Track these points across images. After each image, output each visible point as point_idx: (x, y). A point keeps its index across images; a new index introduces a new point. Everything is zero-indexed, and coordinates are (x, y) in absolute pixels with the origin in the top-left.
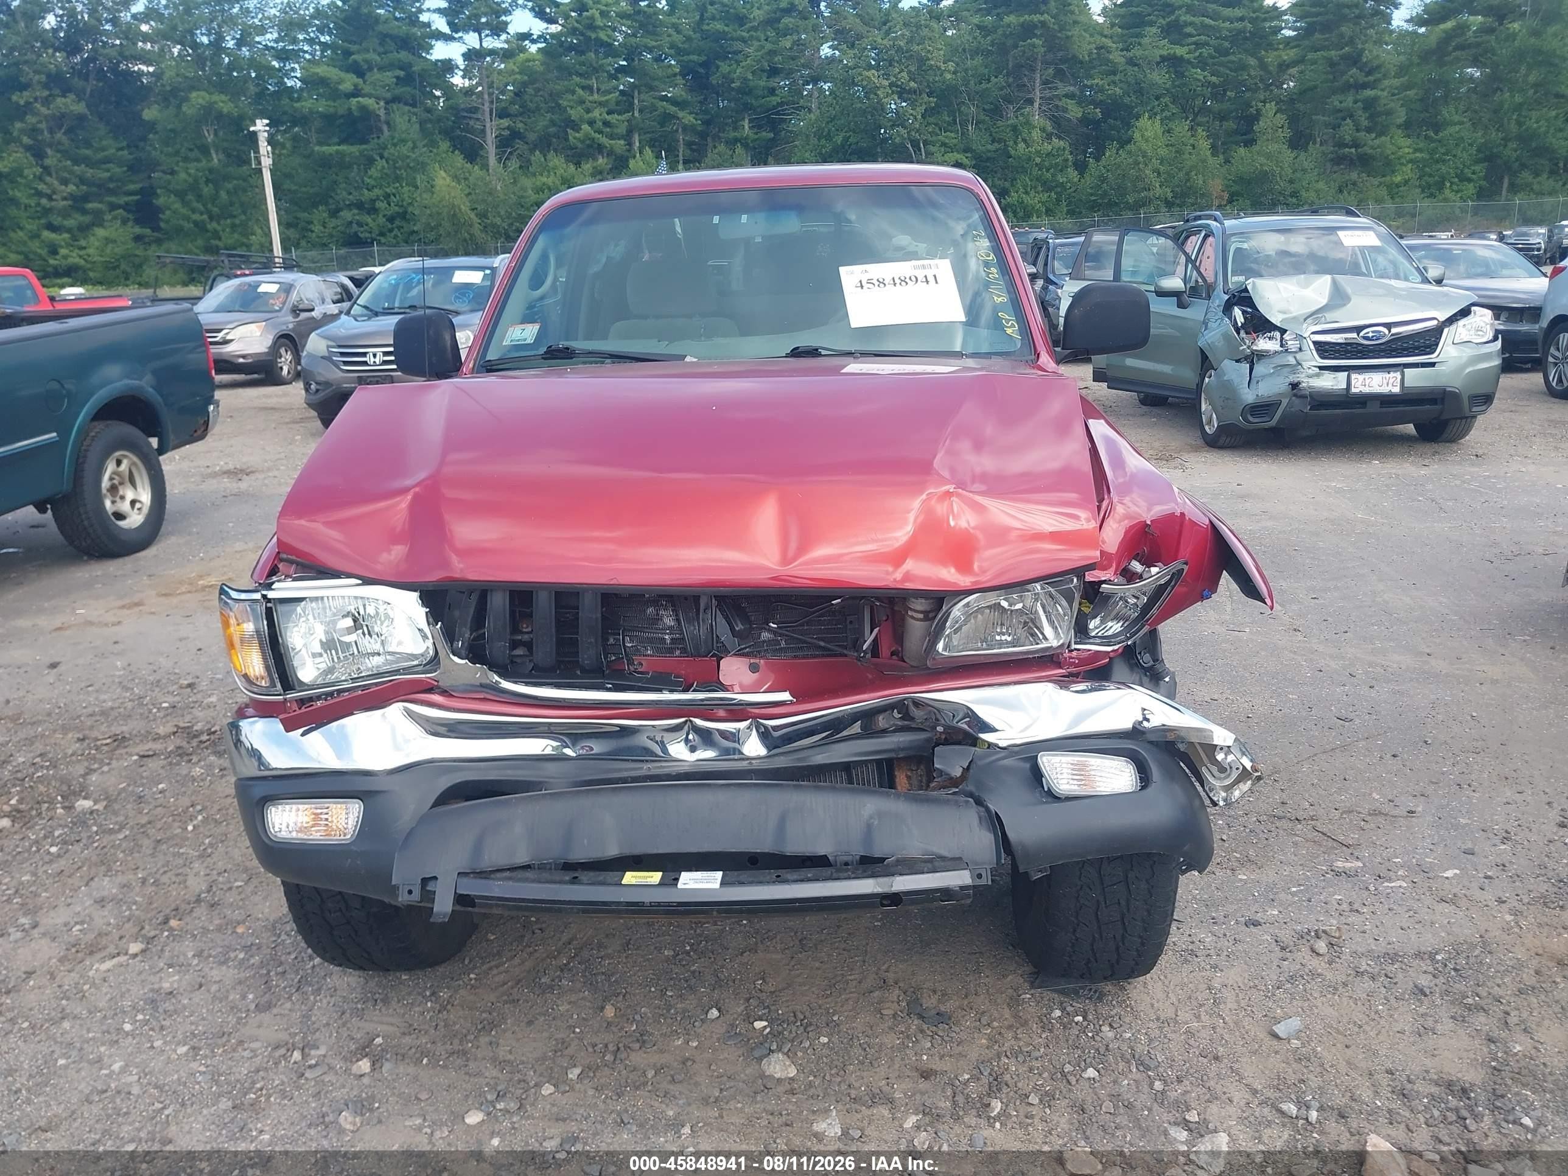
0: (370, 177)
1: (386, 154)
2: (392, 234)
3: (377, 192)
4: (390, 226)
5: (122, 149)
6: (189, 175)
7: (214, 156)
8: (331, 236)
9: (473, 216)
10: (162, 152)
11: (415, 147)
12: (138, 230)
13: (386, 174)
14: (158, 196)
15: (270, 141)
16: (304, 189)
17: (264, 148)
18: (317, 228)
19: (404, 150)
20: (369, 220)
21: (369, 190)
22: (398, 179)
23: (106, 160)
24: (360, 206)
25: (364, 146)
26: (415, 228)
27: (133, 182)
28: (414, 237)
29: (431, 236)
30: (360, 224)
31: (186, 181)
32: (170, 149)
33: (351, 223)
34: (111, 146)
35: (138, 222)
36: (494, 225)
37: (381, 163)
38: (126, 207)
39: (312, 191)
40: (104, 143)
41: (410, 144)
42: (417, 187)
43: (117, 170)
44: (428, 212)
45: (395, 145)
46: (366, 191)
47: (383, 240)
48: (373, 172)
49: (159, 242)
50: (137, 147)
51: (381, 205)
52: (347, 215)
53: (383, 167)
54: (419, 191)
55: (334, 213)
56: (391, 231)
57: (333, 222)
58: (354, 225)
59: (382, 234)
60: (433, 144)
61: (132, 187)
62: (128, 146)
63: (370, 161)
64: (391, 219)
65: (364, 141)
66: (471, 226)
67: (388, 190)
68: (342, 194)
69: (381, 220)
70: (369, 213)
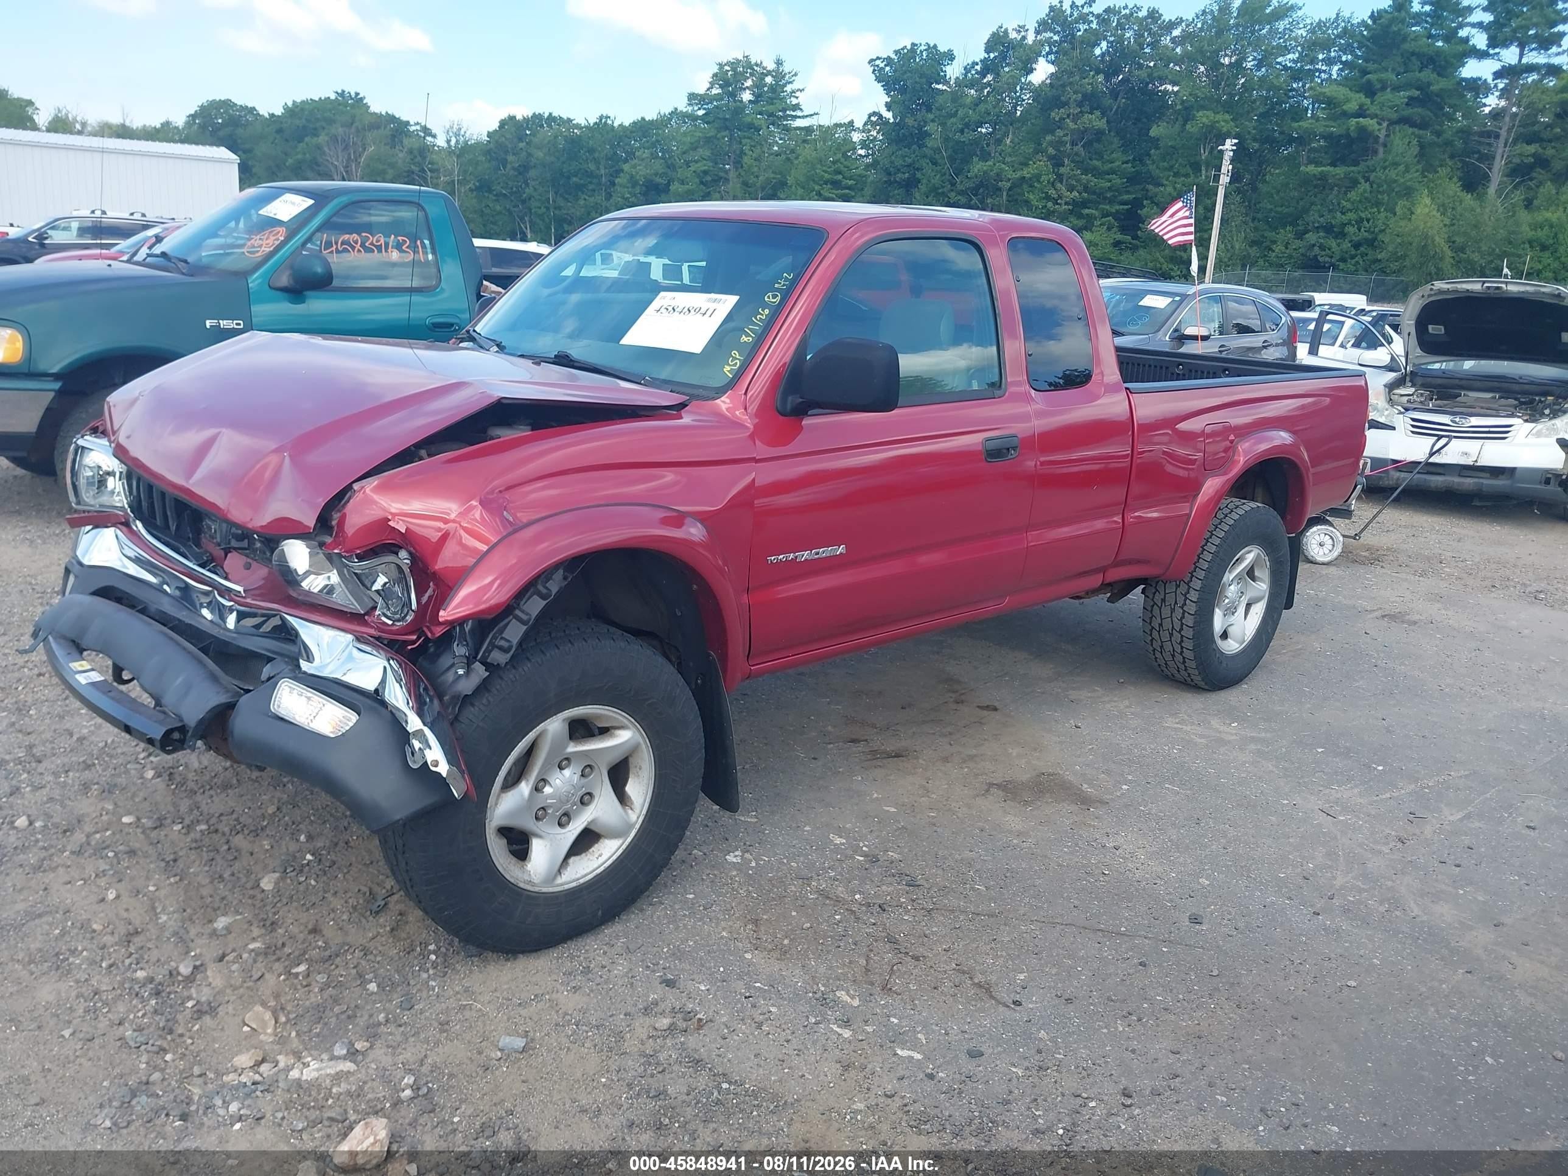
0: (1348, 200)
1: (1372, 176)
2: (1353, 261)
3: (1351, 216)
4: (1353, 252)
5: (1127, 162)
6: (1175, 188)
7: (1204, 172)
8: (1290, 257)
9: (1446, 248)
10: (1157, 167)
11: (1407, 170)
12: (1119, 237)
13: (1366, 198)
14: (1143, 207)
16: (1279, 209)
17: (1226, 166)
18: (1278, 248)
19: (1392, 174)
20: (1334, 245)
21: (1343, 213)
22: (1378, 204)
23: (1113, 172)
24: (1328, 229)
25: (1353, 168)
26: (1379, 257)
27: (1128, 192)
28: (1377, 266)
29: (1395, 266)
30: (1322, 247)
31: (1170, 194)
32: (1165, 164)
33: (1314, 245)
34: (1118, 159)
35: (1123, 230)
36: (1469, 261)
37: (1364, 186)
38: (1116, 216)
39: (1286, 210)
40: (1114, 155)
41: (1402, 168)
42: (1395, 214)
43: (1117, 181)
44: (1399, 240)
45: (1385, 168)
46: (1339, 214)
47: (1342, 265)
48: (1353, 195)
49: (1134, 249)
50: (1141, 160)
51: (1350, 230)
52: (1311, 237)
53: (1365, 191)
54: (1397, 218)
55: (1300, 236)
56: (1352, 257)
57: (1298, 243)
58: (1316, 248)
59: (1343, 260)
60: (1429, 168)
61: (1126, 197)
62: (1134, 159)
63: (1355, 183)
64: (1357, 246)
65: (1356, 163)
66: (1442, 259)
67: (1363, 215)
68: (1313, 217)
69: (1346, 245)
70: (1336, 238)
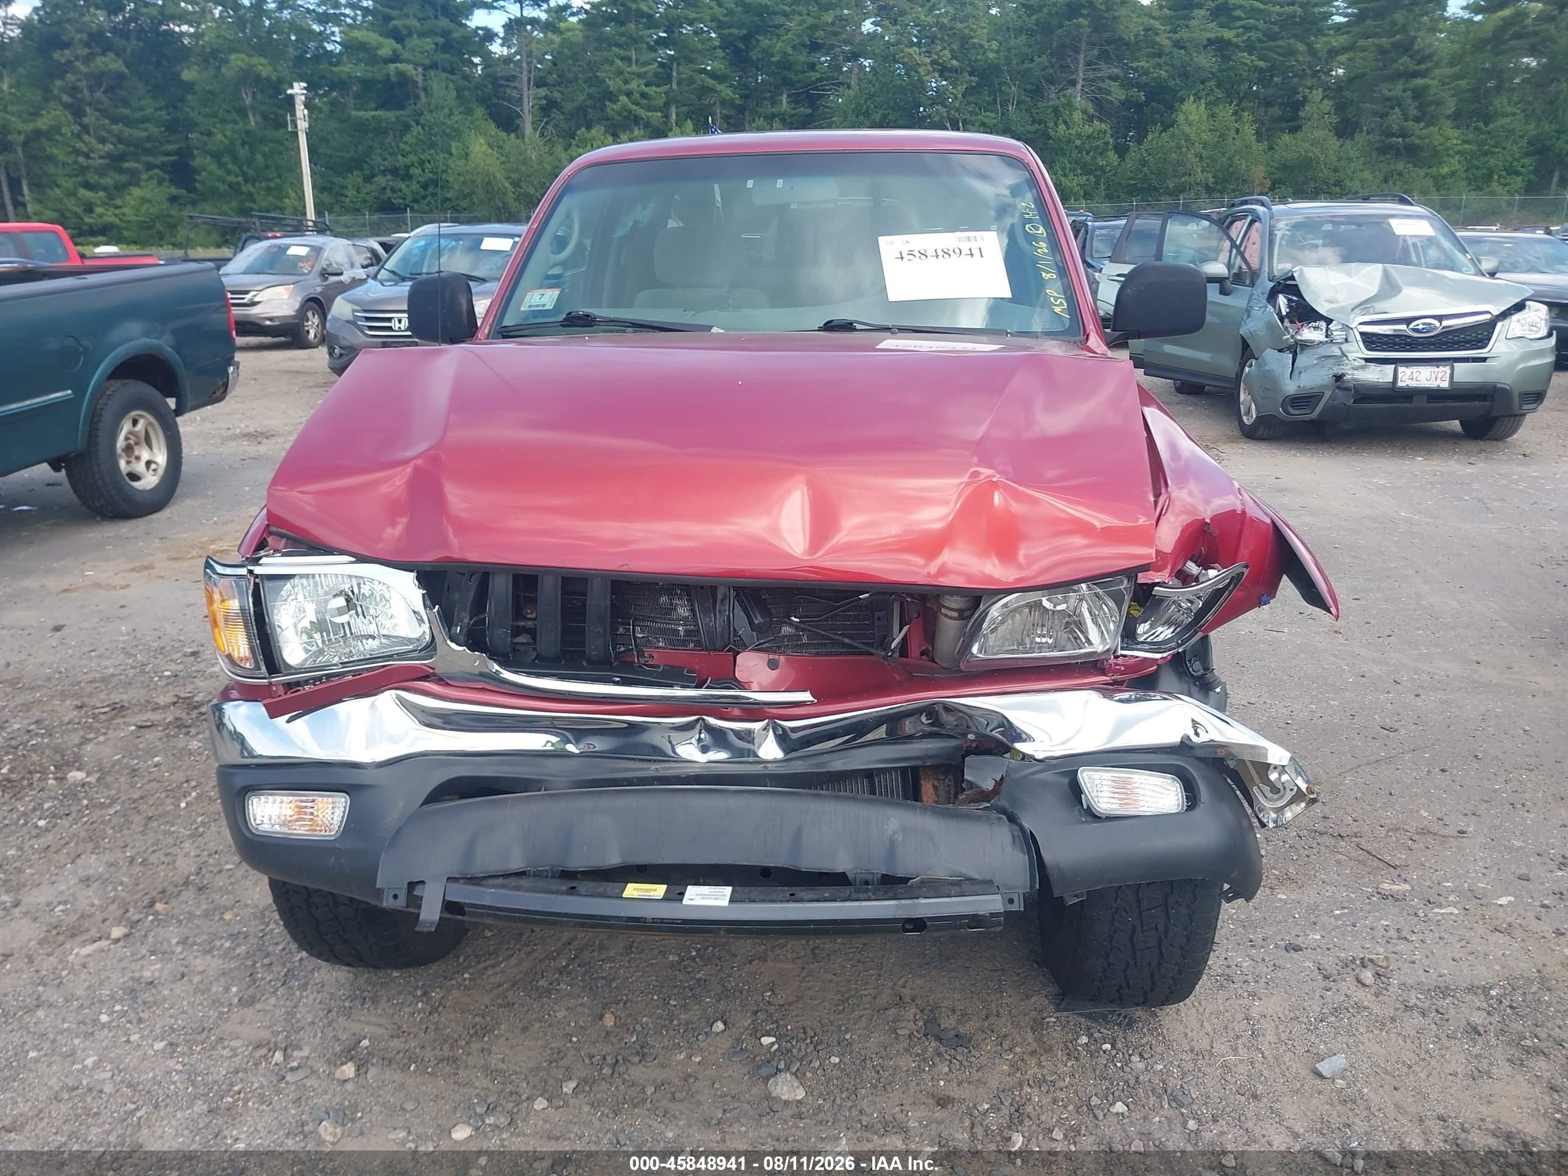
0: (406, 143)
1: (422, 121)
2: (426, 202)
3: (412, 158)
4: (423, 193)
5: (160, 109)
6: (226, 136)
7: (251, 118)
8: (365, 201)
9: (507, 185)
10: (199, 113)
11: (451, 114)
12: (174, 191)
13: (421, 141)
14: (194, 157)
15: (307, 105)
16: (338, 154)
17: (301, 111)
18: (351, 193)
19: (441, 116)
20: (403, 187)
21: (403, 156)
22: (433, 145)
23: (146, 120)
24: (394, 171)
25: (401, 112)
26: (449, 196)
27: (169, 142)
28: (447, 205)
29: (464, 203)
30: (393, 190)
31: (221, 142)
32: (208, 110)
33: (385, 188)
34: (149, 106)
35: (172, 182)
36: (527, 195)
37: (417, 130)
38: (162, 167)
39: (348, 155)
40: (143, 102)
41: (446, 110)
42: (451, 154)
43: (154, 129)
44: (462, 179)
45: (431, 111)
46: (400, 157)
47: (416, 206)
48: (408, 138)
49: (194, 203)
50: (175, 107)
51: (416, 171)
52: (381, 180)
53: (419, 134)
54: (454, 158)
55: (368, 179)
56: (424, 197)
57: (368, 187)
58: (388, 191)
59: (415, 201)
60: (469, 111)
61: (171, 147)
62: (167, 107)
63: (407, 127)
64: (425, 186)
65: (401, 107)
66: (505, 194)
67: (423, 157)
68: (376, 160)
69: (415, 187)
70: (403, 180)
